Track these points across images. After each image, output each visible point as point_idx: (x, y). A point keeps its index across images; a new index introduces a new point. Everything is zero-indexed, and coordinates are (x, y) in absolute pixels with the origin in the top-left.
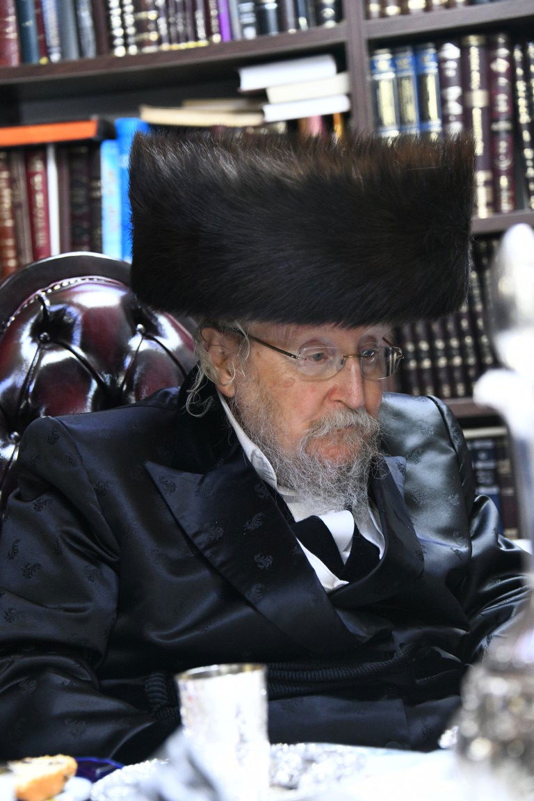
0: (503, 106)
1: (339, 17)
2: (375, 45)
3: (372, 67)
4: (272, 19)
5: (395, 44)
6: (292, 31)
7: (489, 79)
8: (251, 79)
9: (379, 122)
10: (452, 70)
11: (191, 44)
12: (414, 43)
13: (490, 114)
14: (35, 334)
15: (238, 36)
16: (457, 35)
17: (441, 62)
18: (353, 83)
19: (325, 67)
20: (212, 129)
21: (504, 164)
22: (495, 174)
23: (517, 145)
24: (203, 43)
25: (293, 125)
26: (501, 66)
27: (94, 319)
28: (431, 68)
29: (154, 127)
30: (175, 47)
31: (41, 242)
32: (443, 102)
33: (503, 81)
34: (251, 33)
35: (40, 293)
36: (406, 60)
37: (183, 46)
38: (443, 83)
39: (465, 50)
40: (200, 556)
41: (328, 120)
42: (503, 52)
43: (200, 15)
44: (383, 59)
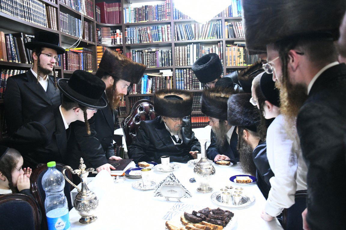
0: (191, 77)
1: (172, 65)
2: (176, 69)
3: (176, 71)
4: (164, 64)
5: (178, 69)
6: (166, 66)
7: (189, 74)
8: (161, 71)
9: (176, 78)
10: (185, 72)
11: (154, 67)
12: (181, 69)
13: (189, 78)
14: (139, 109)
15: (159, 66)
16: (186, 69)
17: (184, 71)
18: (173, 73)
19: (170, 70)
20: (155, 76)
21: (191, 84)
22: (190, 85)
23: (192, 82)
24: (155, 67)
25: (166, 77)
26: (191, 72)
27: (146, 108)
28: (183, 72)
29: (148, 76)
30: (152, 67)
31: (134, 89)
32: (184, 76)
33: (191, 74)
34: (161, 66)
35: (140, 104)
36: (180, 71)
37: (153, 67)
38: (184, 74)
39: (187, 70)
40: (161, 139)
41: (170, 77)
42: (191, 71)
43: (155, 63)
44: (177, 70)
